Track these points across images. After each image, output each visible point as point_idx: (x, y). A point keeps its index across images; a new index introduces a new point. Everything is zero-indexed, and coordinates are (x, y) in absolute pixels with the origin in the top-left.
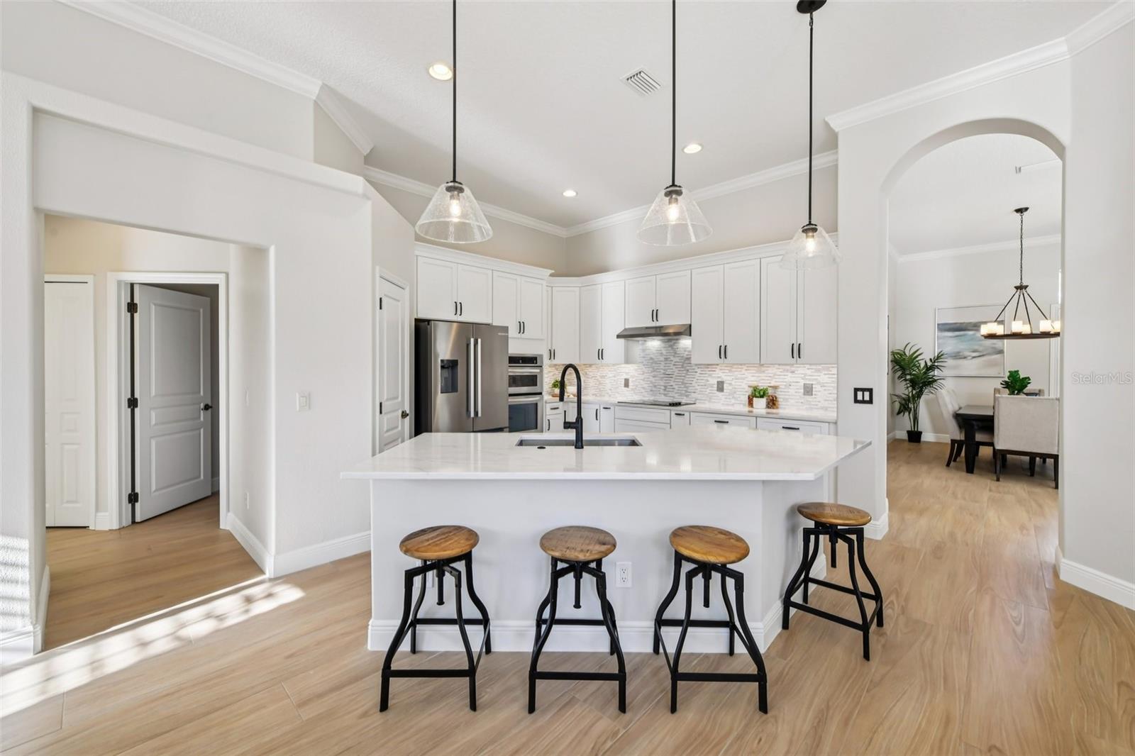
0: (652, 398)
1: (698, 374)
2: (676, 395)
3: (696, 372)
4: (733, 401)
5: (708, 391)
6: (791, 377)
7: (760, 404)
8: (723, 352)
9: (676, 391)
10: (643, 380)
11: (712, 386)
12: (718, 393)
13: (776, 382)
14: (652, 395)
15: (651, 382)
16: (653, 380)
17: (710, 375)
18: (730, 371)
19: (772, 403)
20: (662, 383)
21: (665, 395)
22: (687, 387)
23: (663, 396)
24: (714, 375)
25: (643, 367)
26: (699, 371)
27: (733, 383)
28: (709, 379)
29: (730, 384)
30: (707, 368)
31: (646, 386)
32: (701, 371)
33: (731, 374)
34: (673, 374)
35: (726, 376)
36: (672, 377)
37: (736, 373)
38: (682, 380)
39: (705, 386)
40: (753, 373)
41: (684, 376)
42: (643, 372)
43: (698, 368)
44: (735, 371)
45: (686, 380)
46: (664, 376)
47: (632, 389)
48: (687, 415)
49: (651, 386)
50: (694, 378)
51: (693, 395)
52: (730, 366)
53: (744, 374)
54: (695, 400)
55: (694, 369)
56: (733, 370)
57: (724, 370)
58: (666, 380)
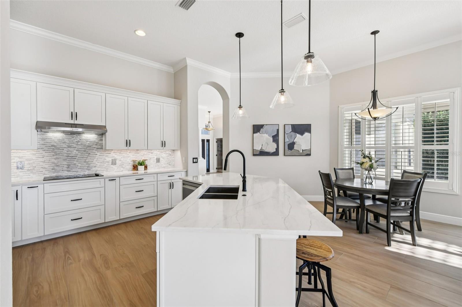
0: (54, 175)
1: (97, 156)
2: (79, 170)
3: (97, 155)
4: (122, 169)
5: (105, 165)
6: (151, 155)
7: (141, 168)
8: (128, 143)
9: (79, 167)
10: (44, 162)
11: (108, 162)
12: (112, 166)
13: (144, 158)
14: (54, 172)
15: (53, 163)
16: (53, 160)
17: (106, 156)
18: (120, 153)
19: (146, 167)
20: (65, 163)
21: (69, 171)
22: (88, 164)
23: (67, 172)
24: (109, 156)
25: (44, 152)
26: (98, 154)
27: (122, 159)
28: (106, 158)
29: (120, 160)
30: (106, 152)
31: (46, 166)
32: (100, 154)
33: (120, 155)
34: (77, 157)
35: (117, 156)
36: (75, 159)
37: (123, 154)
38: (84, 160)
39: (103, 162)
40: (133, 154)
41: (86, 157)
42: (43, 155)
43: (98, 152)
44: (123, 153)
45: (88, 160)
46: (67, 158)
47: (28, 170)
48: (118, 179)
49: (53, 166)
50: (95, 158)
51: (94, 169)
52: (120, 151)
53: (128, 155)
54: (95, 171)
55: (95, 153)
56: (122, 153)
57: (116, 153)
58: (68, 161)
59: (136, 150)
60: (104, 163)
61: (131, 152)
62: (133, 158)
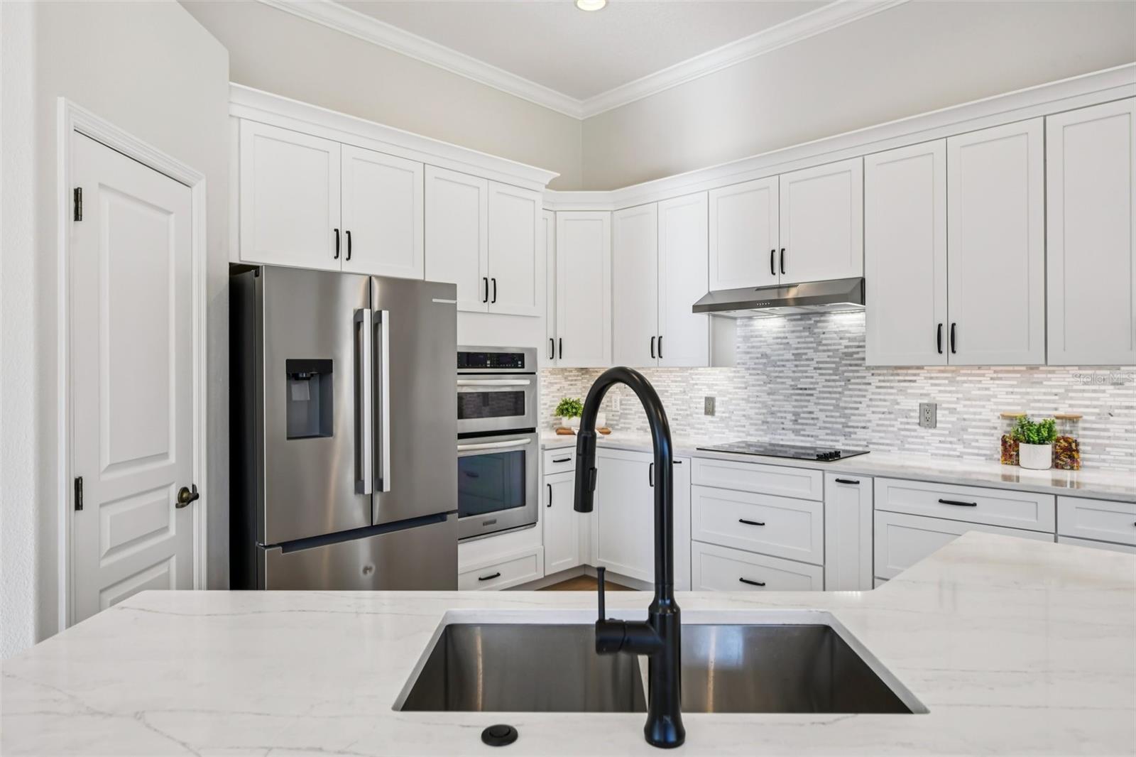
0: (766, 439)
1: (872, 389)
2: (822, 434)
3: (870, 384)
4: (960, 448)
5: (897, 424)
6: (1112, 395)
7: (1037, 458)
8: (947, 338)
9: (820, 424)
10: (747, 401)
11: (906, 414)
12: (922, 431)
13: (1071, 406)
14: (766, 432)
15: (765, 405)
16: (765, 398)
17: (901, 391)
18: (952, 381)
19: (1067, 454)
20: (789, 407)
21: (796, 432)
22: (845, 416)
23: (792, 436)
24: (909, 391)
25: (746, 374)
26: (875, 381)
27: (960, 408)
28: (900, 398)
29: (952, 411)
30: (898, 375)
31: (752, 412)
32: (880, 381)
33: (954, 389)
34: (814, 389)
35: (940, 391)
36: (812, 395)
37: (965, 385)
38: (834, 402)
39: (890, 413)
40: (1012, 386)
41: (840, 393)
42: (745, 383)
43: (873, 375)
44: (965, 382)
45: (846, 402)
46: (792, 392)
47: (722, 419)
48: (866, 483)
49: (764, 414)
50: (864, 396)
51: (861, 434)
52: (953, 371)
53: (987, 389)
54: (865, 443)
55: (864, 377)
56: (958, 378)
57: (937, 378)
58: (796, 400)
59: (1024, 368)
60: (892, 416)
61: (1000, 379)
62: (1008, 404)
